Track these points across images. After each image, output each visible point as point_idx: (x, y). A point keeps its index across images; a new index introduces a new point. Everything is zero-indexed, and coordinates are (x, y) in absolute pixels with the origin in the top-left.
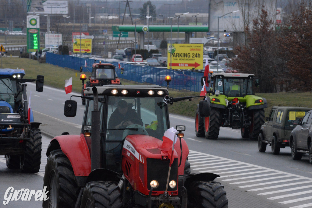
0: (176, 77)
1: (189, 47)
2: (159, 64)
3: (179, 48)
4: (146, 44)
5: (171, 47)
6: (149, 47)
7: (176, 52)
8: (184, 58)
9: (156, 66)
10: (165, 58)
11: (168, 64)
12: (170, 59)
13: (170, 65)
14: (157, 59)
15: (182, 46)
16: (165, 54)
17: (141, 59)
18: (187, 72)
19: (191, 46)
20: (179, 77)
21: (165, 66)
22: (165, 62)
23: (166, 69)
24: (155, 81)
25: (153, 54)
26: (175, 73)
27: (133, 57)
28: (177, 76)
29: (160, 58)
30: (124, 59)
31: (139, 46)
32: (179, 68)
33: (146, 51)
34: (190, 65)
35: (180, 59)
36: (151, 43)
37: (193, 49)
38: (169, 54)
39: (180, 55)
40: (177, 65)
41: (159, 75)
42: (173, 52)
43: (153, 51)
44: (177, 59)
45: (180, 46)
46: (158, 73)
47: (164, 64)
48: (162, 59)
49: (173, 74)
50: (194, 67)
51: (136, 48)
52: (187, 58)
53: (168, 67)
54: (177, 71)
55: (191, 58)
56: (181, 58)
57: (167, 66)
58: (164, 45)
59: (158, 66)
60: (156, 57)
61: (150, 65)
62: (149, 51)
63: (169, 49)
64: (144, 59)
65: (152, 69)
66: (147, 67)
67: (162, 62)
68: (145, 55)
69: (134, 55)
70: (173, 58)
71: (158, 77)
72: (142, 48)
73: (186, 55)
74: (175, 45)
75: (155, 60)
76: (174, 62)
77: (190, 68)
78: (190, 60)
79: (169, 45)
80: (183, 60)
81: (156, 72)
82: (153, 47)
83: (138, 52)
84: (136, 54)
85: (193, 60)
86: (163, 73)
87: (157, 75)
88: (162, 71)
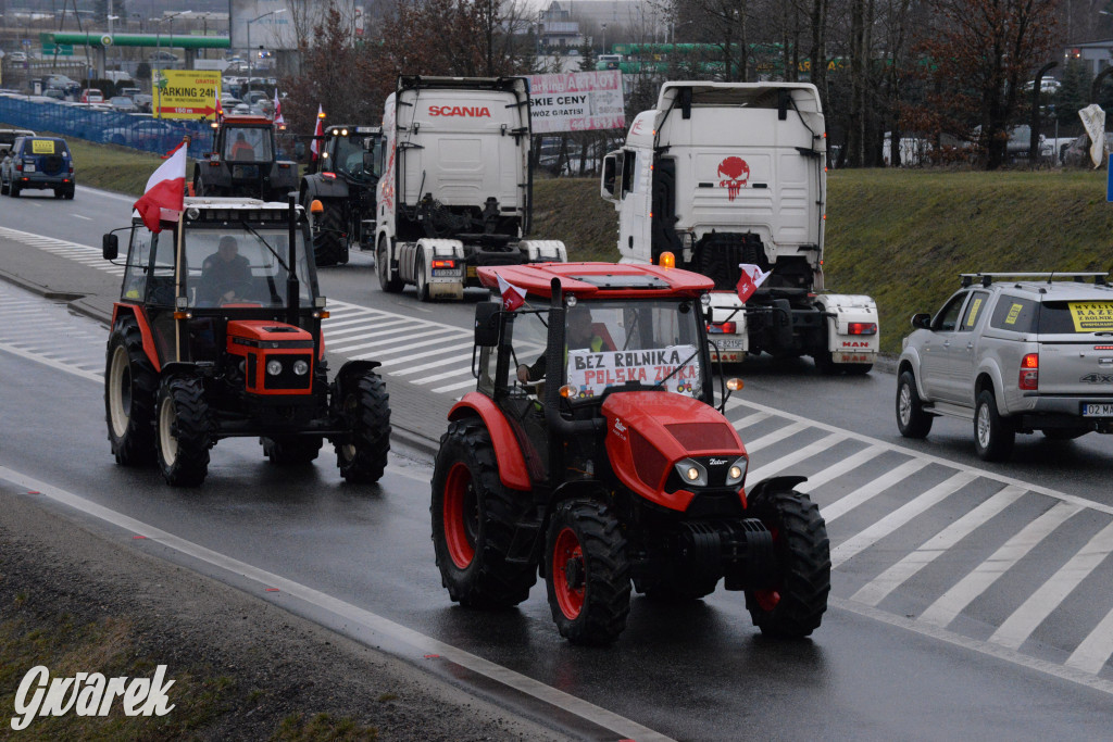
0: (170, 134)
1: (193, 76)
2: (136, 108)
3: (174, 78)
4: (110, 68)
5: (160, 75)
6: (116, 76)
7: (168, 87)
8: (184, 97)
9: (129, 111)
10: (148, 96)
11: (154, 108)
12: (157, 100)
13: (158, 111)
14: (133, 99)
15: (180, 75)
16: (147, 89)
17: (100, 98)
18: (191, 124)
19: (198, 76)
20: (175, 133)
21: (146, 112)
22: (148, 104)
23: (151, 118)
24: (129, 140)
25: (124, 89)
26: (167, 125)
27: (84, 94)
28: (173, 131)
29: (136, 96)
30: (67, 98)
31: (96, 73)
32: (175, 117)
33: (111, 82)
34: (196, 111)
35: (177, 100)
36: (118, 68)
37: (201, 81)
38: (155, 90)
39: (178, 92)
40: (172, 110)
41: (137, 128)
42: (162, 86)
43: (122, 83)
44: (170, 100)
45: (177, 75)
46: (135, 125)
47: (146, 108)
48: (142, 98)
49: (165, 128)
50: (204, 115)
51: (91, 77)
52: (191, 97)
53: (155, 115)
54: (171, 122)
55: (198, 97)
56: (178, 97)
57: (151, 112)
58: (144, 72)
59: (134, 111)
60: (131, 95)
61: (118, 110)
62: (116, 82)
63: (155, 79)
64: (106, 97)
65: (122, 117)
66: (113, 113)
67: (142, 104)
68: (109, 90)
69: (86, 90)
70: (162, 97)
71: (135, 133)
72: (101, 76)
73: (188, 92)
74: (167, 72)
75: (128, 100)
76: (165, 104)
77: (196, 117)
78: (197, 101)
79: (154, 72)
80: (183, 100)
81: (131, 123)
82: (123, 75)
83: (95, 84)
84: (92, 87)
85: (202, 101)
86: (144, 126)
87: (133, 130)
88: (142, 122)
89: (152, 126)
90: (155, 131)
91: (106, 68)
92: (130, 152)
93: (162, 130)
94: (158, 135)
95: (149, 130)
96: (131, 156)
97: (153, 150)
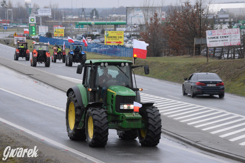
0: (110, 49)
1: (116, 33)
2: (101, 42)
3: (111, 34)
4: (94, 31)
5: (107, 33)
6: (95, 33)
7: (109, 36)
8: (113, 39)
9: (98, 43)
10: (104, 39)
12: (106, 40)
13: (106, 43)
15: (112, 33)
16: (103, 37)
17: (91, 40)
18: (115, 47)
19: (117, 33)
20: (111, 49)
21: (103, 43)
23: (104, 45)
24: (98, 51)
25: (97, 37)
26: (109, 47)
29: (101, 39)
32: (111, 44)
33: (94, 35)
34: (117, 42)
35: (111, 39)
36: (96, 31)
37: (118, 34)
38: (105, 37)
39: (112, 37)
40: (110, 42)
41: (100, 48)
42: (107, 36)
43: (97, 35)
44: (110, 40)
45: (111, 33)
47: (103, 42)
48: (102, 39)
49: (108, 47)
50: (119, 44)
51: (88, 33)
52: (115, 39)
53: (105, 44)
54: (110, 46)
55: (117, 39)
56: (112, 39)
58: (103, 32)
59: (100, 43)
60: (99, 38)
61: (95, 43)
62: (95, 35)
63: (105, 34)
64: (92, 39)
65: (96, 45)
66: (94, 44)
67: (102, 41)
68: (93, 37)
69: (87, 38)
71: (100, 49)
72: (91, 33)
73: (115, 37)
74: (109, 32)
75: (98, 40)
76: (108, 41)
77: (117, 44)
78: (117, 40)
79: (105, 32)
80: (113, 40)
81: (99, 46)
82: (97, 33)
83: (89, 36)
84: (88, 37)
85: (118, 40)
86: (102, 47)
87: (99, 48)
88: (102, 46)
89: (105, 47)
90: (105, 48)
91: (93, 31)
92: (98, 54)
93: (107, 48)
94: (106, 50)
95: (104, 48)
96: (98, 55)
97: (105, 54)
